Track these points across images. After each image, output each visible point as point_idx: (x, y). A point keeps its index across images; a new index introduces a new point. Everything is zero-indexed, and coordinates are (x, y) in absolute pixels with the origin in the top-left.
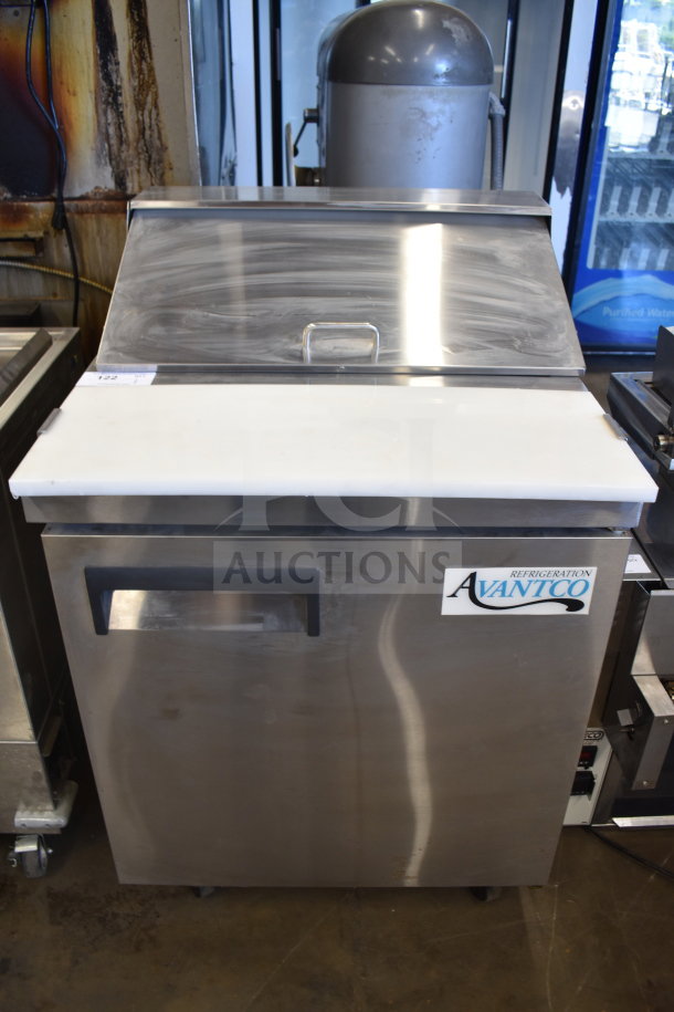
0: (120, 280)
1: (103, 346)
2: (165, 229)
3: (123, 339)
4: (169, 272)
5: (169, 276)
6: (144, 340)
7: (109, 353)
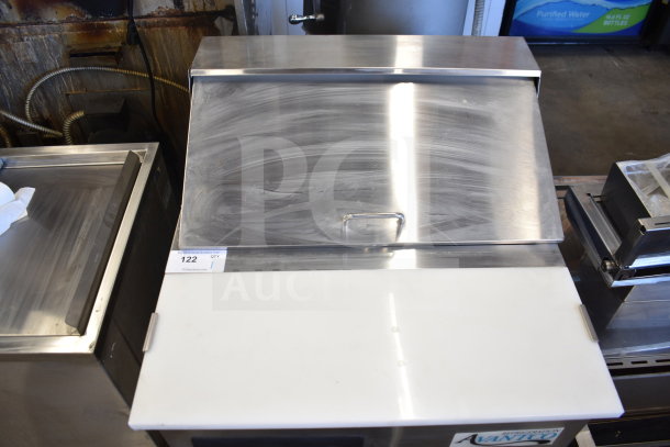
0: (190, 154)
1: (182, 228)
2: (222, 95)
3: (198, 220)
4: (229, 145)
5: (229, 150)
6: (214, 221)
7: (189, 235)
